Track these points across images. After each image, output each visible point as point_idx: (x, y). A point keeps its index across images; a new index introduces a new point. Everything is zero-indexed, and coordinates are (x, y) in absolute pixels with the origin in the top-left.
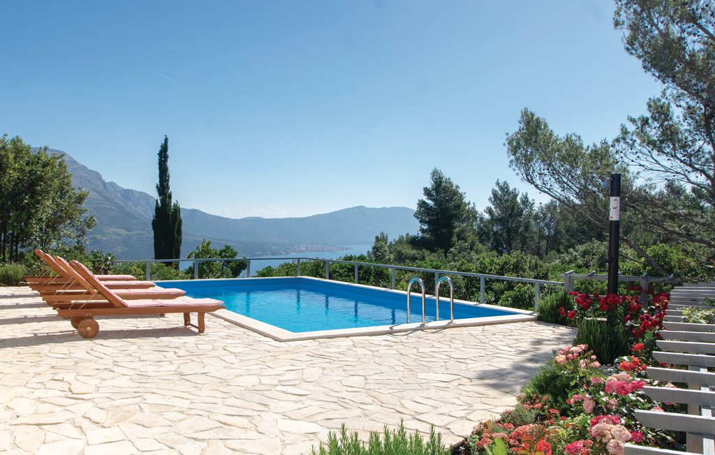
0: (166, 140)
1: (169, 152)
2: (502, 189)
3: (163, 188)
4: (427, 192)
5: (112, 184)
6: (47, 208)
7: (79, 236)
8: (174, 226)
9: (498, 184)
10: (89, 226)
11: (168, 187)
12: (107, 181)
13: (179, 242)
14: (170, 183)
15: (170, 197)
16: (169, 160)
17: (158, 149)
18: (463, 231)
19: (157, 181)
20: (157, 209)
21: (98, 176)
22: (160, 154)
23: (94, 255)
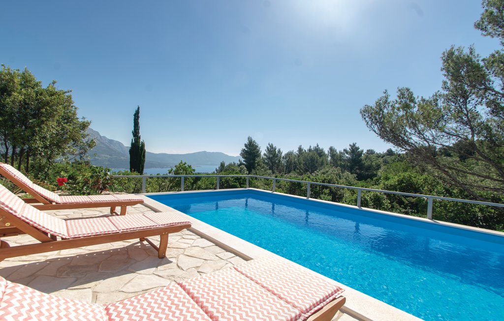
0: (139, 108)
1: (140, 115)
2: (270, 146)
3: (136, 133)
4: (246, 146)
5: (104, 137)
6: (51, 128)
7: (82, 153)
8: (141, 153)
9: (269, 144)
10: (90, 146)
11: (139, 133)
12: (102, 136)
13: (144, 161)
14: (140, 131)
15: (140, 138)
16: (140, 119)
17: (134, 112)
18: (259, 162)
19: (133, 129)
20: (132, 144)
21: (98, 133)
22: (135, 115)
23: (93, 170)
